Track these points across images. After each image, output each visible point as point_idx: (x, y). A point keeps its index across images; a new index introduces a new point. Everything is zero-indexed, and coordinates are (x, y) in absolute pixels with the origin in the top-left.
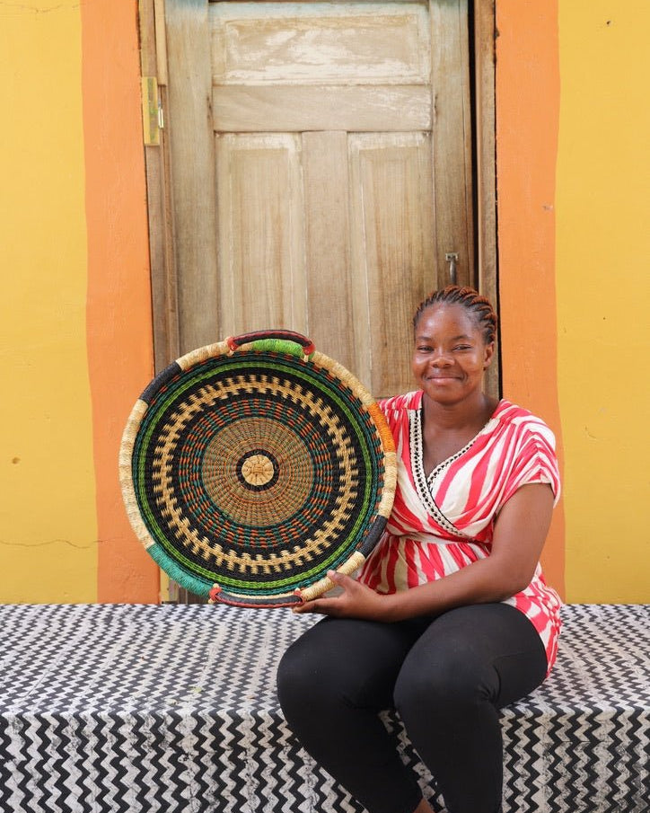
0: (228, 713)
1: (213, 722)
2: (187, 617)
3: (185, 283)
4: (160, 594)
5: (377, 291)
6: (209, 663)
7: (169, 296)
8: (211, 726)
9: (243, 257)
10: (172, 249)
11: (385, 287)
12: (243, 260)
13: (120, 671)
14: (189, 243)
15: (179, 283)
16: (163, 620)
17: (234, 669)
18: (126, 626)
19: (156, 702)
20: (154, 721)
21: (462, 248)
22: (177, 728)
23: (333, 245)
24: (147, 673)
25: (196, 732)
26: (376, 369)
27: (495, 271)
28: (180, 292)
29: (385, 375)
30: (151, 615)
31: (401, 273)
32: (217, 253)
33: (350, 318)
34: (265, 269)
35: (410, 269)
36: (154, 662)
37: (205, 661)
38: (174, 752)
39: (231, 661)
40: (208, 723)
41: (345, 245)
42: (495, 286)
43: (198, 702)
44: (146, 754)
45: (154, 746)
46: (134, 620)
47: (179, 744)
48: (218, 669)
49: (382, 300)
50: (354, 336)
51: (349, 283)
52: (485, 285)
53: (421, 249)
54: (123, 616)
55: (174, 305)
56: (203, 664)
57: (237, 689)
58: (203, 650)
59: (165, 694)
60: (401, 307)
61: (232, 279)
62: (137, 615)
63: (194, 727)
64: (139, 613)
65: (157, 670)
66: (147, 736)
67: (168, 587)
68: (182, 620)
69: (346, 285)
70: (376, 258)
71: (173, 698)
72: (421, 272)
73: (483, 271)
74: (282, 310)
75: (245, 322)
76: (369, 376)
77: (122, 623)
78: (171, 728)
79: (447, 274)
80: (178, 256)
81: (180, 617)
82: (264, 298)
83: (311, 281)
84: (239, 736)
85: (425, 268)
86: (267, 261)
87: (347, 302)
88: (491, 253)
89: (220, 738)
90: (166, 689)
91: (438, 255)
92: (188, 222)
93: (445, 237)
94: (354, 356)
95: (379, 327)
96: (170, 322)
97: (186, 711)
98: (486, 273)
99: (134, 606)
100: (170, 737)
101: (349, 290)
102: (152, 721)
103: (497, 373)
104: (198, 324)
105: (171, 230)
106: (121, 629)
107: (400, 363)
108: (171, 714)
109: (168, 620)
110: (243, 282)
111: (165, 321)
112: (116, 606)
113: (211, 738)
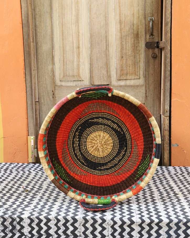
0: (44, 217)
1: (38, 221)
2: (38, 169)
3: (38, 31)
4: (29, 159)
5: (119, 34)
6: (42, 192)
7: (31, 35)
8: (36, 223)
9: (62, 19)
10: (32, 15)
11: (122, 32)
12: (62, 21)
13: (3, 194)
14: (39, 13)
15: (36, 30)
16: (28, 170)
17: (52, 194)
18: (13, 173)
19: (14, 210)
20: (11, 220)
21: (156, 15)
22: (21, 223)
23: (101, 14)
24: (14, 195)
25: (30, 225)
26: (118, 68)
27: (170, 24)
28: (36, 34)
29: (122, 70)
30: (24, 168)
31: (129, 26)
32: (51, 18)
33: (107, 46)
34: (72, 25)
35: (133, 25)
36: (19, 190)
37: (41, 190)
38: (20, 234)
39: (52, 190)
40: (35, 221)
41: (106, 14)
42: (170, 30)
43: (32, 211)
44: (8, 234)
45: (11, 231)
46: (16, 170)
47: (22, 231)
48: (45, 194)
49: (121, 38)
50: (109, 54)
51: (107, 30)
52: (165, 30)
53: (138, 15)
54: (13, 168)
55: (33, 40)
56: (39, 191)
57: (51, 204)
58: (41, 184)
59: (19, 206)
60: (129, 41)
61: (58, 29)
62: (18, 168)
63: (29, 223)
64: (20, 167)
65: (18, 194)
66: (8, 226)
67: (31, 156)
68: (36, 171)
69: (106, 32)
70: (119, 20)
71: (21, 209)
72: (138, 26)
73: (165, 24)
74: (79, 42)
75: (63, 47)
76: (115, 70)
77: (11, 172)
78: (19, 223)
79: (149, 27)
80: (35, 19)
81: (36, 169)
82: (71, 37)
83: (91, 30)
84: (49, 228)
85: (139, 24)
86: (73, 21)
87: (106, 39)
88: (169, 16)
89: (41, 228)
90: (19, 204)
91: (145, 18)
92: (39, 4)
93: (149, 10)
94: (109, 62)
95: (119, 50)
96: (32, 47)
97: (25, 216)
98: (166, 24)
99: (18, 164)
100: (18, 227)
101: (107, 34)
102: (10, 220)
103: (169, 69)
104: (44, 48)
105: (31, 7)
106: (10, 174)
107: (128, 65)
108: (19, 217)
109: (30, 170)
110: (62, 30)
111: (29, 46)
112: (11, 164)
113: (37, 228)
